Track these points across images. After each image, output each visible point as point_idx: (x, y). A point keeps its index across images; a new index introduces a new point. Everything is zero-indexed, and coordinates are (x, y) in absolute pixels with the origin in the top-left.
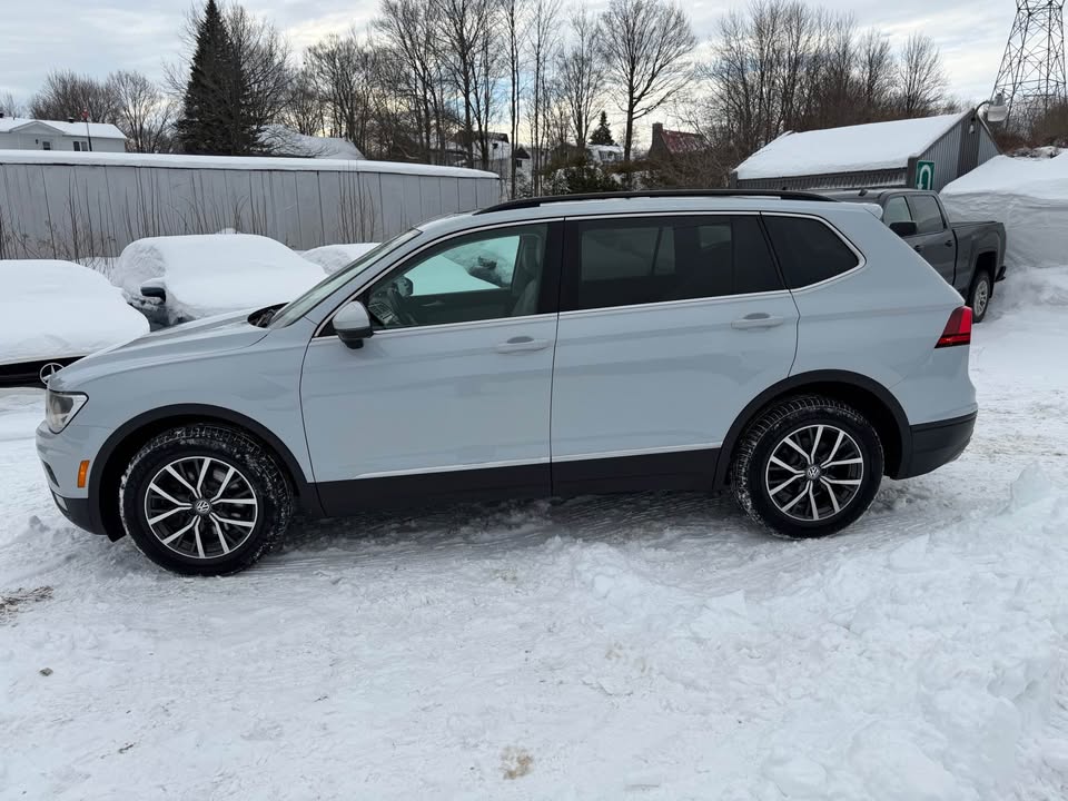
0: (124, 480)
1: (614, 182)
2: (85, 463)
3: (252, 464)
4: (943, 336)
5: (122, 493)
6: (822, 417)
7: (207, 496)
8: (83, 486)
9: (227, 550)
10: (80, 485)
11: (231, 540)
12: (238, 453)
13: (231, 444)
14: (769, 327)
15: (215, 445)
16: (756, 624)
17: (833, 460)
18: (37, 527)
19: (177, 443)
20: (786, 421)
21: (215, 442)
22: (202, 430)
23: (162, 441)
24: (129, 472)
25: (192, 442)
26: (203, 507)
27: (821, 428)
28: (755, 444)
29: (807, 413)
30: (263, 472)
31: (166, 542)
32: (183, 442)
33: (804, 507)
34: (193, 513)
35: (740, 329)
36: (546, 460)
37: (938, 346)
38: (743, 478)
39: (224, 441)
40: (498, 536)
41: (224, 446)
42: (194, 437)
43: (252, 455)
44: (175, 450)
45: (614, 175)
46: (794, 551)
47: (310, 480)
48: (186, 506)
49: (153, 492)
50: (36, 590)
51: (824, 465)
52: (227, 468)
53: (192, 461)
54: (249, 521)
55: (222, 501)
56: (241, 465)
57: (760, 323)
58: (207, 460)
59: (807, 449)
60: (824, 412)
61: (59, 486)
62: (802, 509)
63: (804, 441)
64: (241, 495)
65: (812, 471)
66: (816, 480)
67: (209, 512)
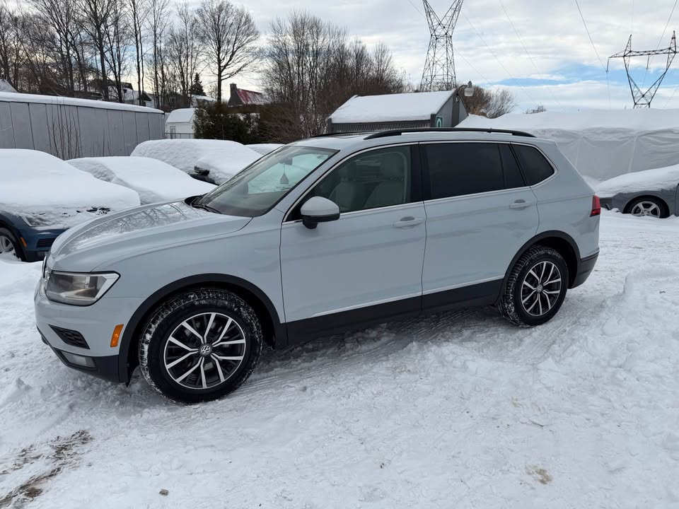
0: (148, 337)
1: (240, 120)
2: (118, 328)
3: (245, 314)
4: (592, 210)
5: (146, 347)
6: (546, 257)
8: (116, 345)
9: (223, 380)
10: (113, 345)
11: (226, 372)
12: (235, 307)
13: (231, 301)
14: (524, 207)
15: (220, 303)
16: (567, 374)
17: (549, 281)
18: (23, 387)
19: (193, 304)
20: (531, 260)
21: (220, 301)
22: (209, 293)
24: (153, 330)
25: (203, 302)
27: (545, 263)
28: (517, 275)
29: (541, 255)
30: (252, 319)
32: (197, 303)
35: (513, 209)
36: (419, 294)
37: (591, 216)
38: (511, 295)
39: (226, 300)
40: (371, 347)
41: (227, 303)
42: (204, 298)
43: (244, 307)
44: (192, 309)
45: (239, 115)
47: (282, 321)
48: (195, 351)
49: (171, 343)
50: (73, 435)
51: (545, 284)
52: (227, 320)
53: (202, 316)
54: (239, 355)
55: (221, 343)
56: (237, 316)
57: (522, 205)
58: (213, 315)
59: (539, 275)
60: (546, 254)
61: (88, 348)
62: (536, 310)
63: (538, 271)
64: (235, 337)
65: (539, 288)
66: (541, 293)
67: (211, 353)
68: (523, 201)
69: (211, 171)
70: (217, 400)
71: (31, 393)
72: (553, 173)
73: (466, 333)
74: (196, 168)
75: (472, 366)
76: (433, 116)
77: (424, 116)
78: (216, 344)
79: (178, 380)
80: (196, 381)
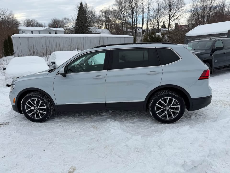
0: (22, 102)
2: (14, 99)
3: (45, 100)
4: (200, 77)
5: (21, 105)
6: (169, 95)
7: (37, 106)
9: (41, 117)
10: (14, 103)
11: (41, 115)
12: (42, 98)
13: (41, 96)
14: (156, 74)
15: (38, 96)
17: (172, 106)
19: (31, 95)
20: (160, 96)
22: (36, 93)
23: (28, 95)
24: (22, 101)
25: (33, 95)
26: (36, 108)
27: (169, 98)
28: (153, 101)
29: (165, 94)
30: (47, 102)
31: (29, 115)
32: (32, 95)
33: (165, 116)
34: (34, 109)
35: (149, 74)
36: (104, 102)
37: (199, 79)
38: (150, 109)
39: (39, 95)
41: (39, 96)
42: (34, 94)
43: (45, 98)
44: (31, 97)
46: (162, 126)
47: (56, 104)
48: (33, 108)
49: (27, 105)
50: (6, 123)
52: (40, 101)
53: (34, 99)
54: (45, 112)
55: (39, 107)
57: (153, 73)
58: (36, 99)
59: (165, 103)
63: (165, 101)
64: (43, 106)
65: (167, 108)
68: (155, 72)
72: (179, 59)
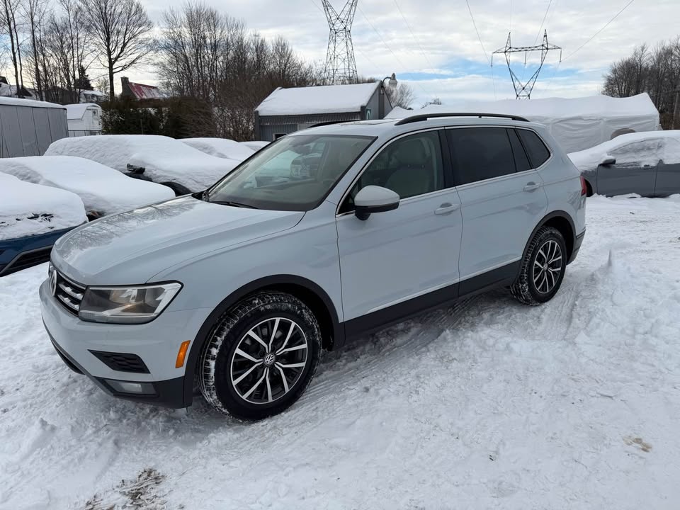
0: (215, 351)
2: (184, 344)
3: (307, 316)
4: (583, 190)
5: (213, 363)
6: (551, 236)
8: (181, 365)
9: (288, 389)
10: (178, 365)
12: (298, 309)
14: (535, 189)
15: (284, 306)
17: (553, 259)
19: (258, 310)
20: (541, 241)
21: (284, 304)
22: (272, 297)
25: (268, 307)
26: (270, 359)
27: (551, 242)
28: (530, 255)
29: (547, 235)
30: (313, 321)
32: (262, 309)
35: (527, 191)
36: (457, 280)
37: (582, 195)
38: (525, 275)
39: (289, 302)
41: (290, 306)
42: (269, 303)
43: (305, 309)
47: (340, 321)
48: (260, 362)
49: (238, 356)
50: (140, 476)
51: (550, 262)
52: (290, 324)
53: (266, 323)
54: (302, 362)
55: (285, 350)
56: (299, 319)
57: (534, 187)
58: (278, 320)
59: (546, 254)
60: (551, 234)
61: (149, 373)
62: (544, 288)
63: (545, 249)
64: (297, 343)
65: (546, 266)
66: (547, 271)
67: (274, 363)
68: (533, 184)
69: (147, 168)
70: (283, 414)
71: (59, 433)
72: (550, 156)
73: (486, 316)
74: (129, 166)
75: (515, 347)
76: (363, 108)
77: (354, 108)
78: (279, 352)
79: (245, 397)
80: (261, 396)
